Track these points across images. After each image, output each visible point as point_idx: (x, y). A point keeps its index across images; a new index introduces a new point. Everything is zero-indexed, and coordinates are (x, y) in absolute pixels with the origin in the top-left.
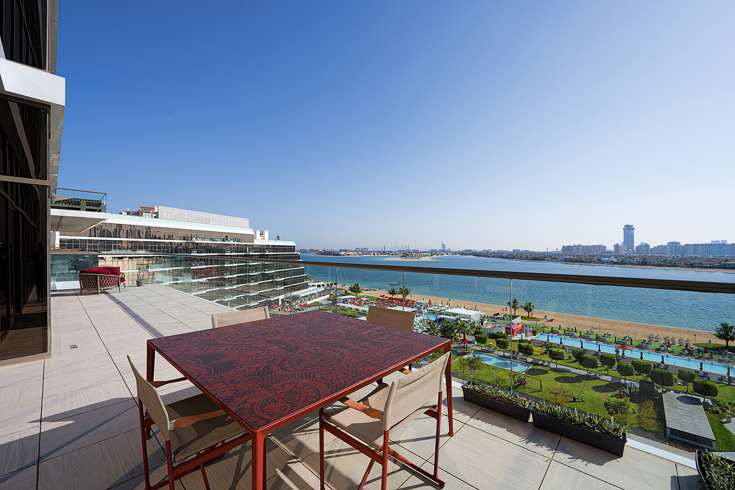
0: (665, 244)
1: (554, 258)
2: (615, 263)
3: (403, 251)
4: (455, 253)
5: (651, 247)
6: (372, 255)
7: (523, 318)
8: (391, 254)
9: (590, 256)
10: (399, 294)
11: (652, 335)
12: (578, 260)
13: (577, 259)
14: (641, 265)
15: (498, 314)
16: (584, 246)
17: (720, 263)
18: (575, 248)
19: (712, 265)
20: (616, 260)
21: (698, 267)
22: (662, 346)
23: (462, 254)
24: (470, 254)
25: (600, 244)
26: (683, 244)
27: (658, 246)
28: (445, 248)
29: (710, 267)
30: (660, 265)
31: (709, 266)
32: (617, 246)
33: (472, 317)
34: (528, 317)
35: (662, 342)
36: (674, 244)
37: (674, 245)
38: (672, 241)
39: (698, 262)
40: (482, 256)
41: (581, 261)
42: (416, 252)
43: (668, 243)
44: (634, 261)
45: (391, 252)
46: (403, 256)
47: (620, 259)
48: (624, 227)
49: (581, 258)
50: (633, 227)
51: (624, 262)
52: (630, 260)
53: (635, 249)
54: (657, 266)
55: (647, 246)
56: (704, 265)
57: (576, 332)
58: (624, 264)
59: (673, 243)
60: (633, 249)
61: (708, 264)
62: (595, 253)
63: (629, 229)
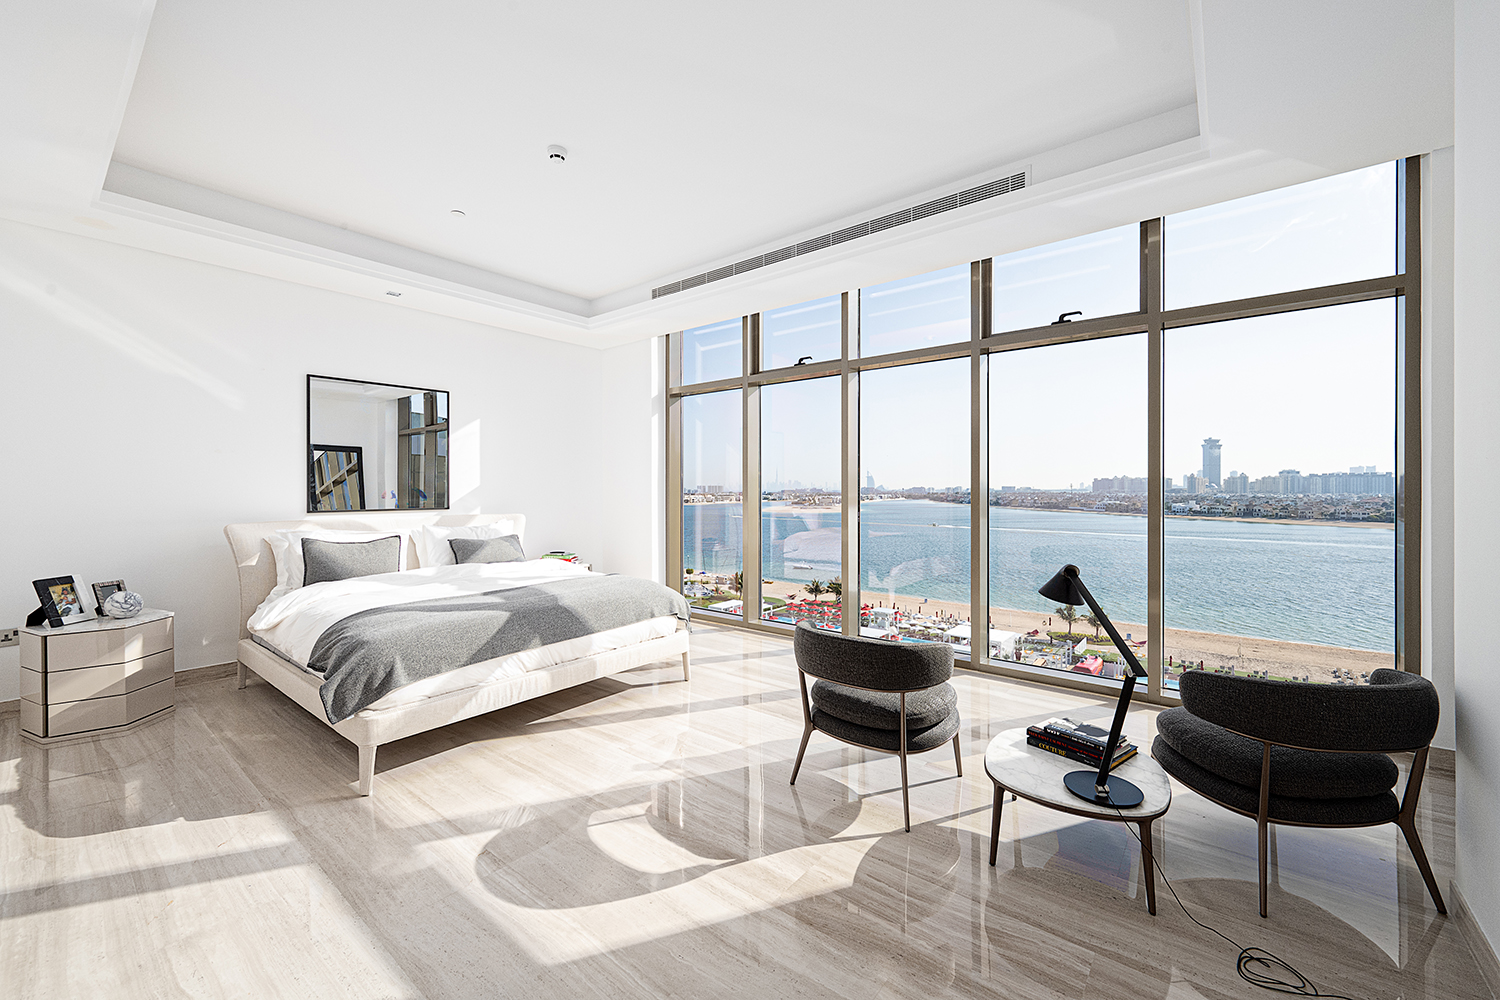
0: (1275, 474)
1: (1084, 505)
2: (1196, 513)
3: (793, 491)
4: (895, 495)
5: (1250, 480)
6: (734, 502)
7: (1090, 640)
8: (771, 497)
10: (828, 591)
11: (1339, 670)
13: (1127, 506)
14: (1242, 517)
15: (1036, 632)
16: (1132, 480)
17: (1379, 511)
18: (1116, 484)
19: (1366, 516)
21: (1343, 518)
23: (909, 496)
24: (925, 497)
26: (1304, 473)
27: (1263, 478)
28: (873, 484)
29: (1364, 520)
30: (1277, 517)
31: (1361, 517)
33: (1002, 646)
34: (1096, 637)
36: (1291, 475)
37: (1289, 476)
38: (1287, 469)
39: (1344, 510)
40: (948, 501)
41: (1136, 509)
42: (819, 493)
43: (1280, 473)
44: (1231, 509)
45: (770, 494)
46: (796, 503)
47: (1206, 506)
48: (1203, 443)
49: (1134, 504)
50: (1220, 443)
51: (1213, 510)
52: (1224, 507)
53: (1222, 483)
54: (1271, 517)
56: (1353, 516)
58: (1214, 514)
59: (1288, 472)
60: (1219, 484)
61: (1358, 513)
63: (1211, 445)
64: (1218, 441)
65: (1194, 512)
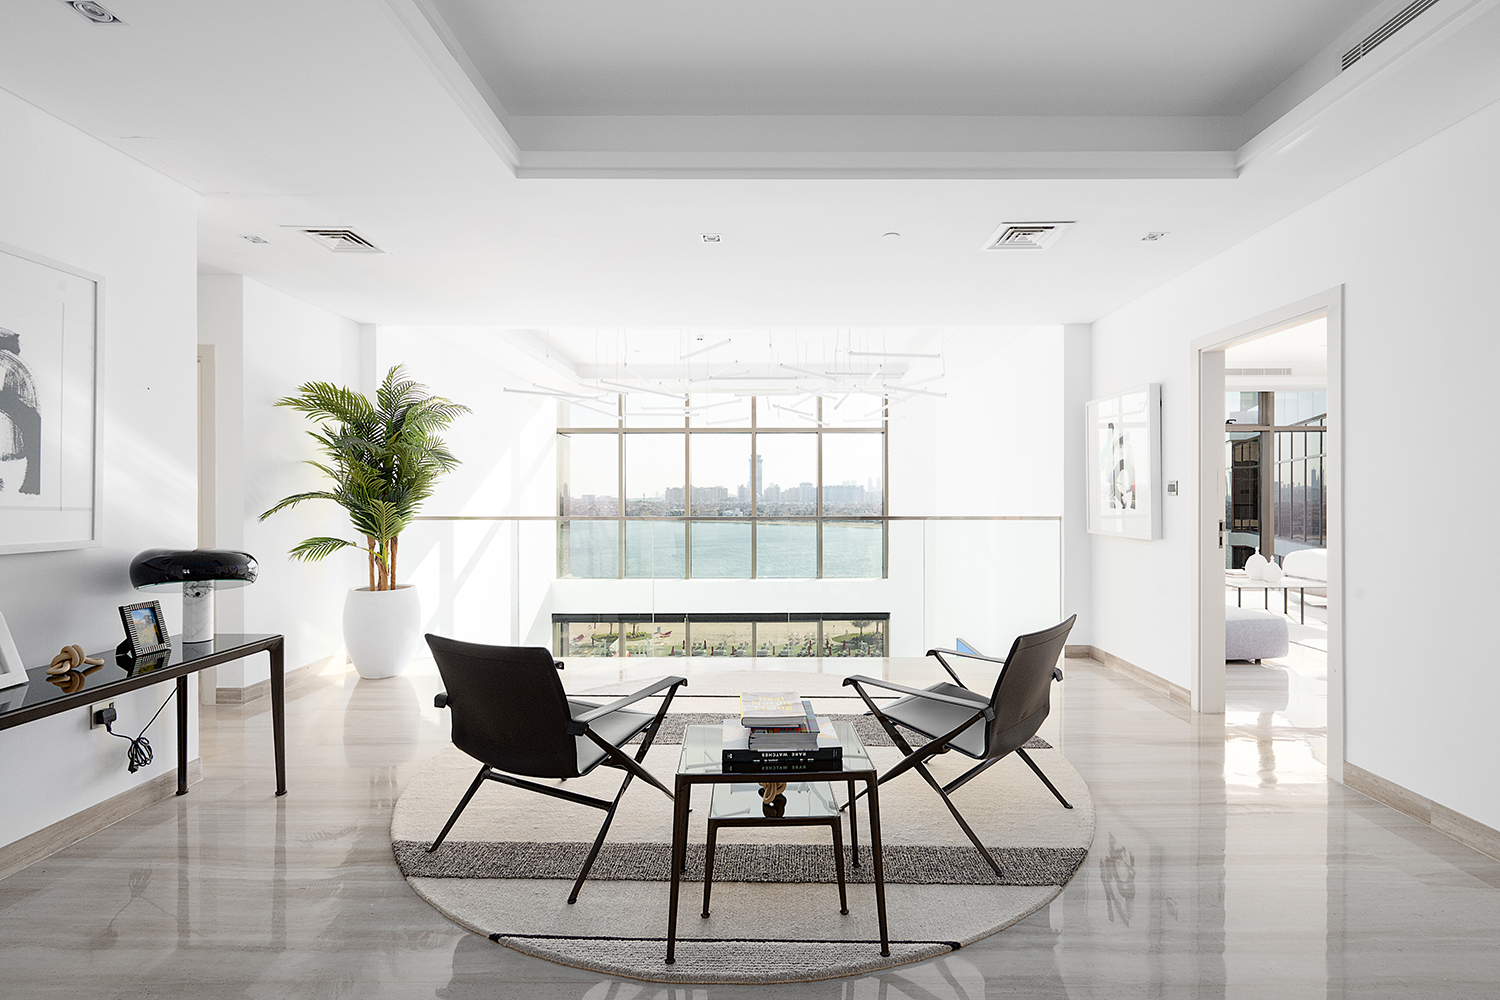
9: (707, 507)
22: (804, 649)
25: (719, 485)
32: (741, 489)
35: (803, 643)
55: (778, 488)
57: (705, 648)
62: (713, 500)
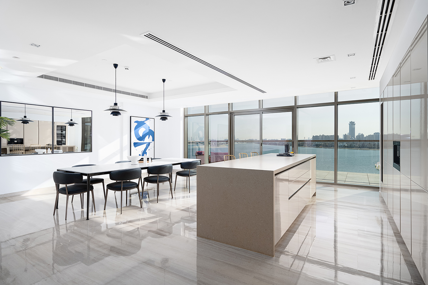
0: (372, 134)
5: (365, 136)
12: (324, 145)
14: (360, 148)
16: (326, 136)
18: (320, 138)
20: (347, 144)
27: (369, 135)
36: (377, 134)
38: (376, 132)
41: (326, 146)
43: (374, 133)
48: (349, 123)
51: (351, 146)
53: (355, 137)
54: (369, 148)
63: (352, 124)
64: (354, 122)
65: (345, 146)
